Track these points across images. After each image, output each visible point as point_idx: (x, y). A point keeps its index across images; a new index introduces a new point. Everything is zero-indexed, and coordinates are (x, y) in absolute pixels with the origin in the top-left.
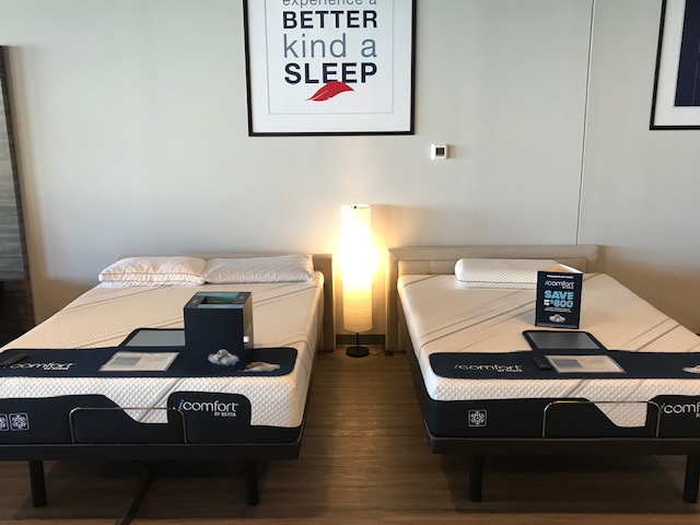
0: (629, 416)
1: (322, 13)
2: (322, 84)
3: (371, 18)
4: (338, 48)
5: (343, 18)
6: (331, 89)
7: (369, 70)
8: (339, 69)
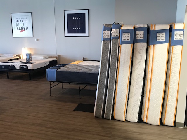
0: (18, 67)
1: (21, 20)
2: (21, 30)
3: (27, 21)
4: (23, 25)
5: (23, 21)
6: (22, 31)
7: (27, 28)
8: (23, 28)
